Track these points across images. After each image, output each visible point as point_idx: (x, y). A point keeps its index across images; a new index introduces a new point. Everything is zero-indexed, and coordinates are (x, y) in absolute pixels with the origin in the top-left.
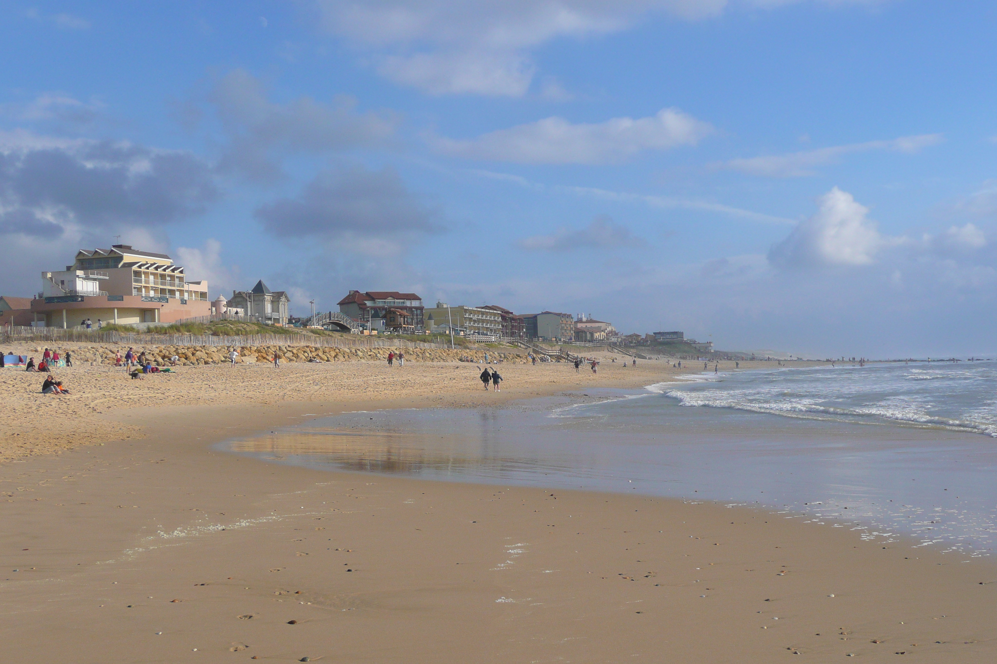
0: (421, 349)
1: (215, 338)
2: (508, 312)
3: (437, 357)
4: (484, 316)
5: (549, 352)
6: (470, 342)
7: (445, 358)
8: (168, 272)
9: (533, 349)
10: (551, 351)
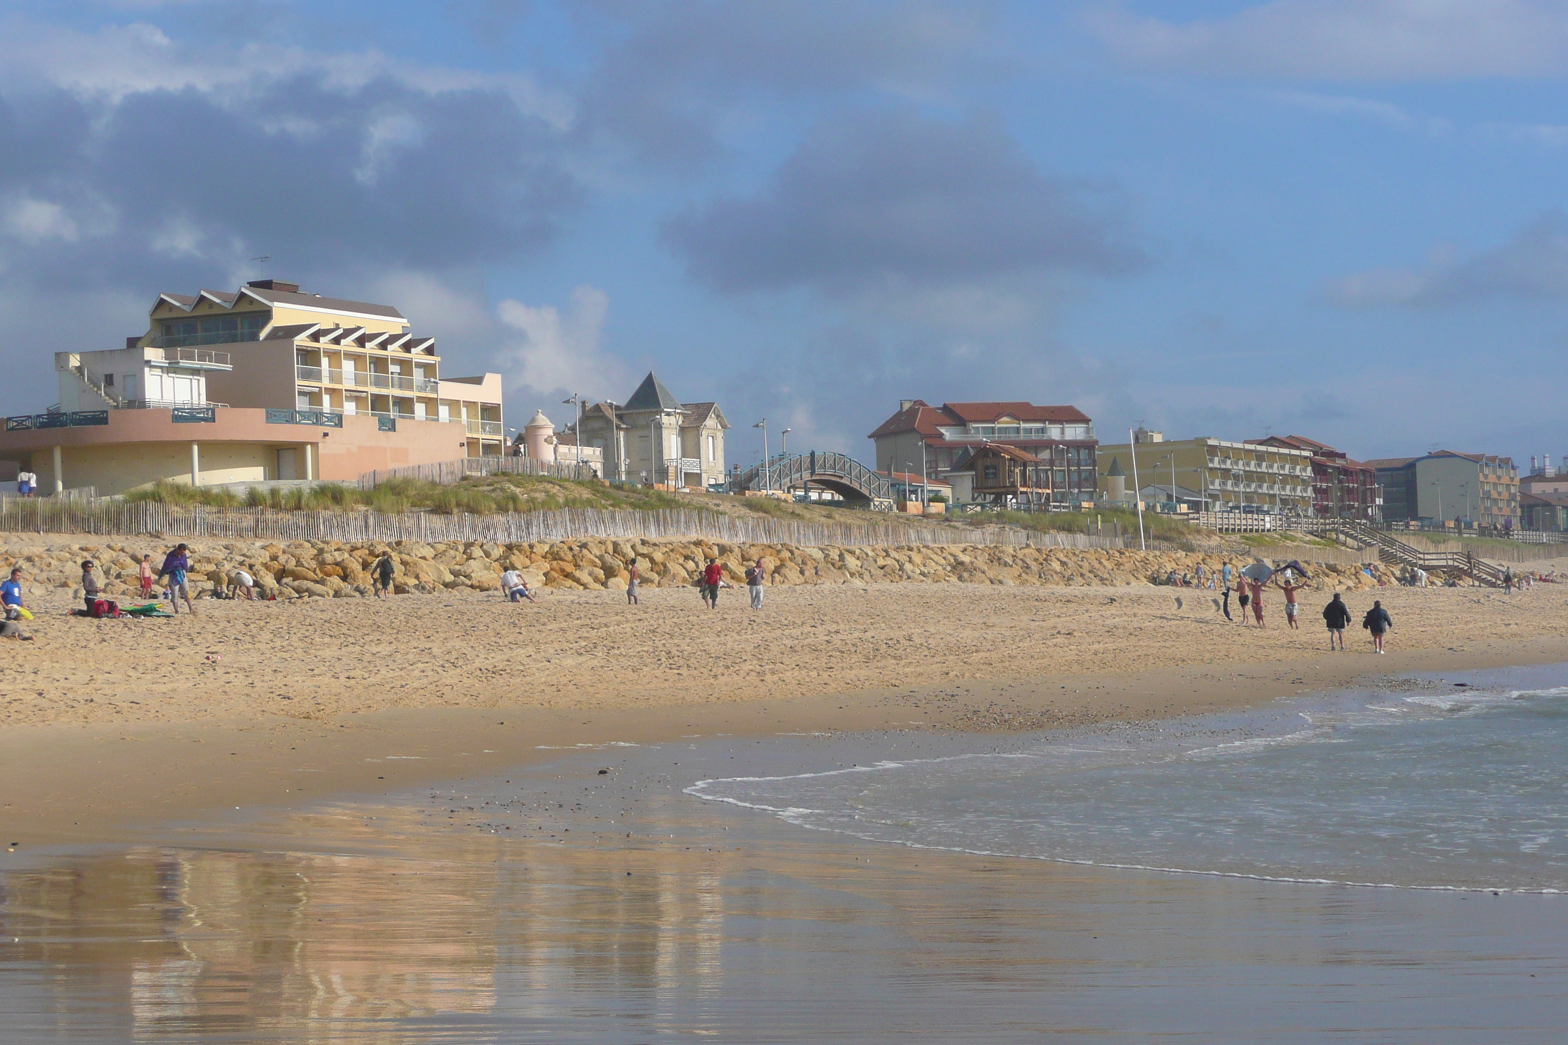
0: (1039, 550)
1: (437, 522)
2: (1332, 455)
3: (1084, 571)
4: (1264, 464)
5: (1427, 557)
6: (1198, 532)
7: (1106, 576)
8: (394, 350)
9: (1381, 551)
10: (1434, 557)
